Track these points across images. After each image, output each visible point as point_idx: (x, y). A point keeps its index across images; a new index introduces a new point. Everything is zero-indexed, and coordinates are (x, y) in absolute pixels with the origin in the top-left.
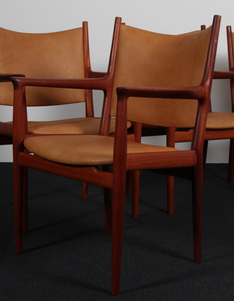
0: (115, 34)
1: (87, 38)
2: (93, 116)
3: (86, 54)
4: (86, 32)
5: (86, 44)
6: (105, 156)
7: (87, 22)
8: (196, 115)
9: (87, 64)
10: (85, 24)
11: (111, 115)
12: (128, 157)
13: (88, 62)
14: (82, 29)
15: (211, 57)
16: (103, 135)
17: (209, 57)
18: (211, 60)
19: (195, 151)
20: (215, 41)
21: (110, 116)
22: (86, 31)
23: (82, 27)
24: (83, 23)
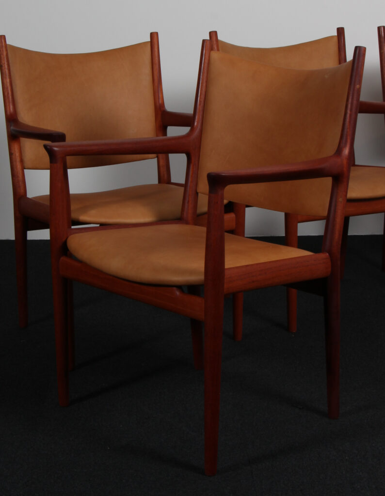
0: (203, 66)
1: (157, 58)
2: (169, 182)
3: (156, 84)
4: (156, 50)
5: (156, 67)
6: (192, 272)
7: (157, 33)
8: (328, 199)
9: (159, 98)
10: (154, 36)
11: (198, 191)
12: (227, 273)
13: (160, 96)
14: (149, 44)
15: (351, 110)
16: (187, 223)
17: (349, 112)
18: (350, 115)
19: (328, 254)
20: (358, 86)
21: (197, 193)
22: (156, 47)
23: (149, 40)
24: (152, 34)
